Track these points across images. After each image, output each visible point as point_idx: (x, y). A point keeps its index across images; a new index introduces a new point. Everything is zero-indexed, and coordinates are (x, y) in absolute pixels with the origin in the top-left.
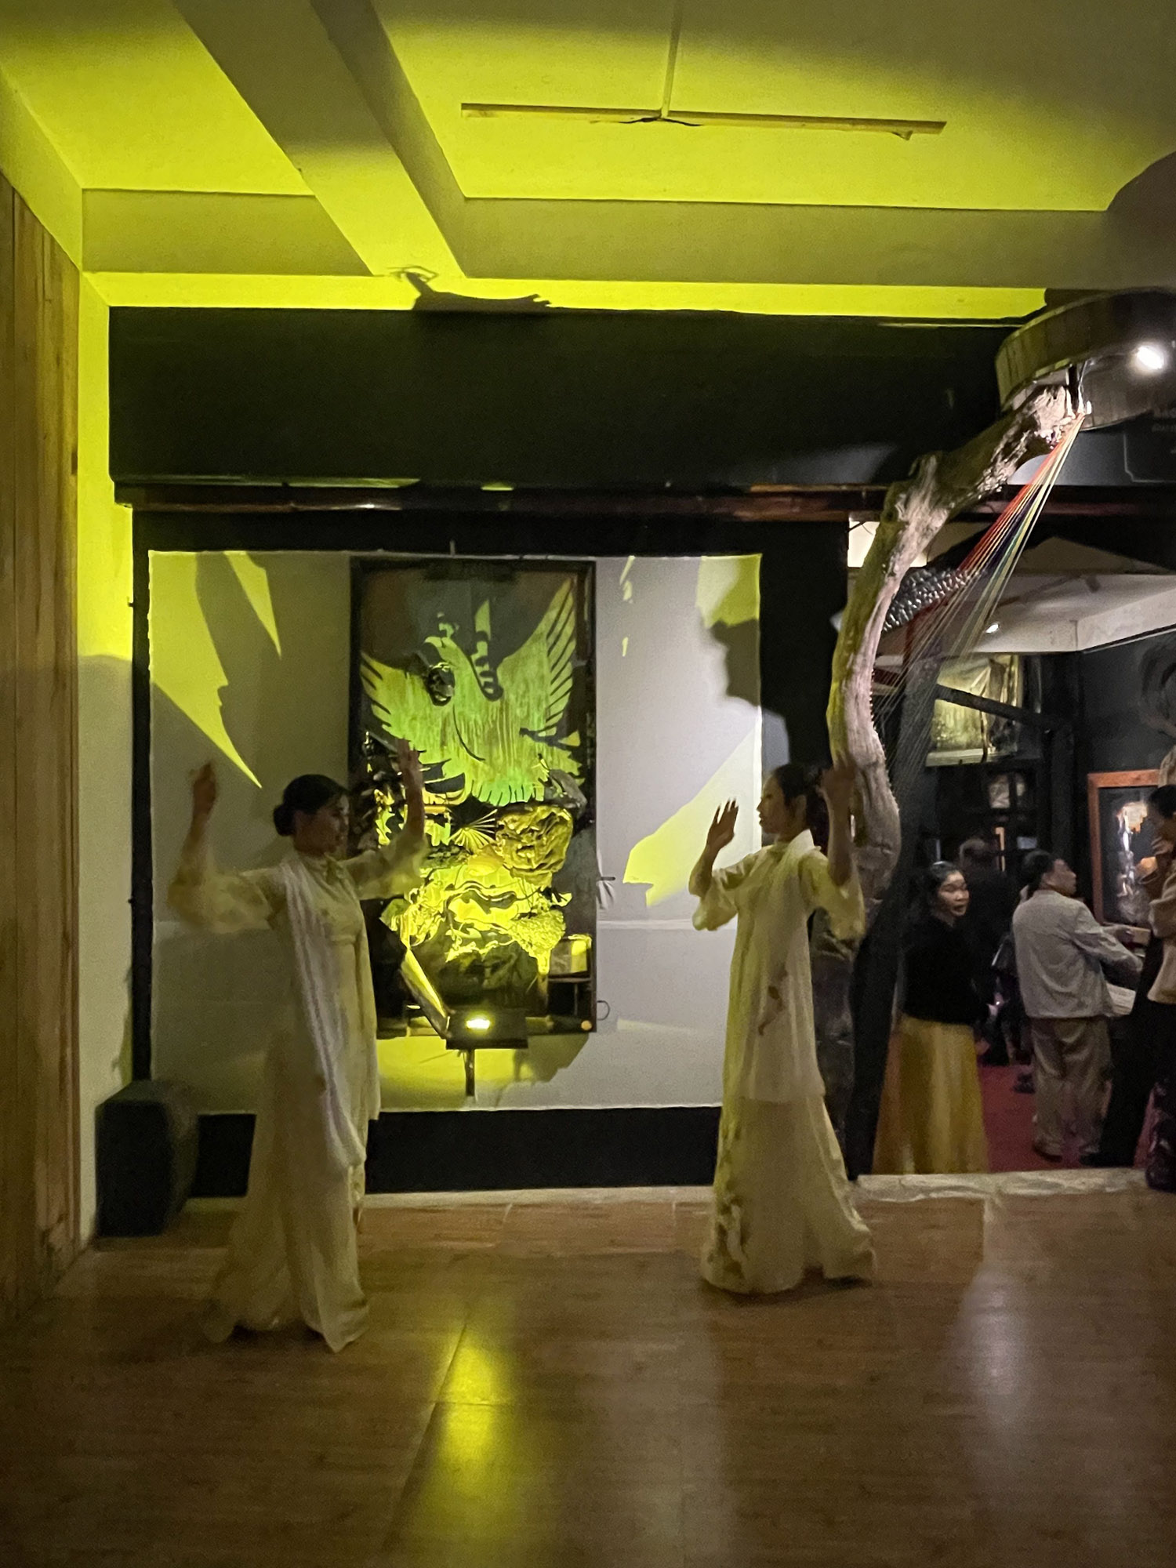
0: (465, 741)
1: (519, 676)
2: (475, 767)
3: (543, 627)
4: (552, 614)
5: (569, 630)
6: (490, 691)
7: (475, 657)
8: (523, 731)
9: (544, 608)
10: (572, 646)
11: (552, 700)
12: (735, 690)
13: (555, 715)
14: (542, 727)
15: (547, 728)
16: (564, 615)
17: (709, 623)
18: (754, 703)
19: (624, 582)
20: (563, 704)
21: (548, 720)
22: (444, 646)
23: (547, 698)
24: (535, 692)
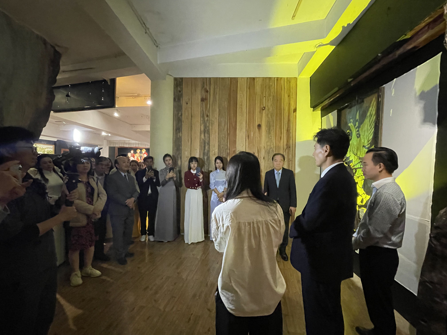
0: (353, 150)
1: (363, 130)
2: (355, 157)
3: (368, 114)
4: (371, 109)
5: (374, 113)
6: (358, 136)
7: (356, 127)
8: (364, 146)
9: (369, 107)
10: (375, 117)
11: (369, 136)
12: (426, 120)
13: (370, 140)
14: (367, 144)
15: (368, 145)
16: (373, 109)
17: (418, 94)
18: (434, 124)
19: (392, 89)
20: (371, 137)
21: (368, 142)
22: (351, 125)
23: (368, 136)
24: (366, 134)
